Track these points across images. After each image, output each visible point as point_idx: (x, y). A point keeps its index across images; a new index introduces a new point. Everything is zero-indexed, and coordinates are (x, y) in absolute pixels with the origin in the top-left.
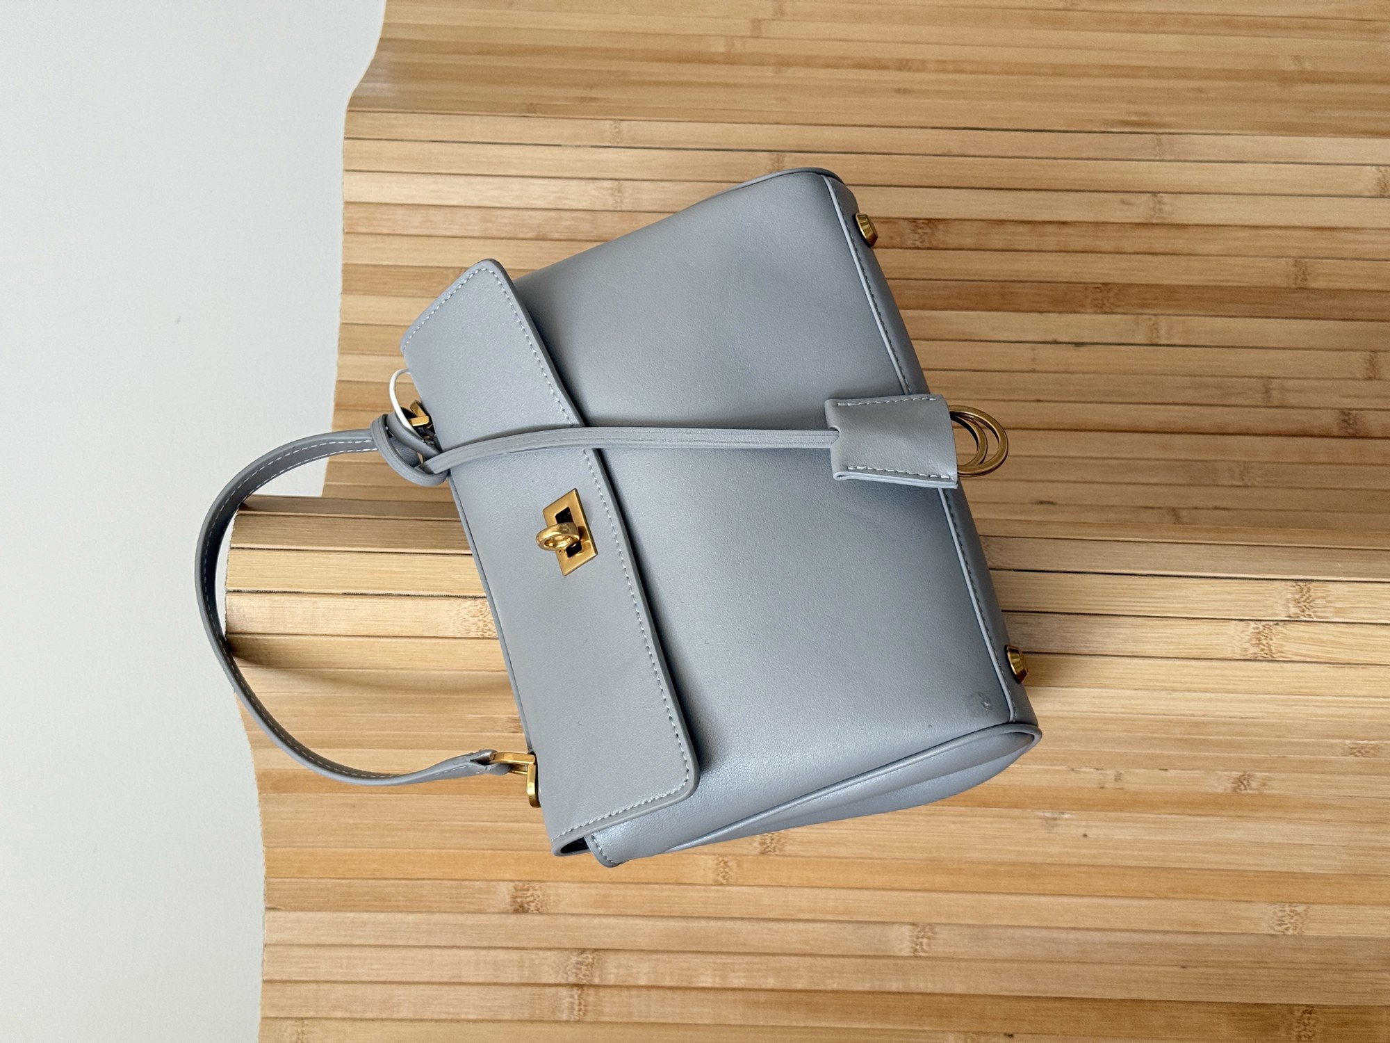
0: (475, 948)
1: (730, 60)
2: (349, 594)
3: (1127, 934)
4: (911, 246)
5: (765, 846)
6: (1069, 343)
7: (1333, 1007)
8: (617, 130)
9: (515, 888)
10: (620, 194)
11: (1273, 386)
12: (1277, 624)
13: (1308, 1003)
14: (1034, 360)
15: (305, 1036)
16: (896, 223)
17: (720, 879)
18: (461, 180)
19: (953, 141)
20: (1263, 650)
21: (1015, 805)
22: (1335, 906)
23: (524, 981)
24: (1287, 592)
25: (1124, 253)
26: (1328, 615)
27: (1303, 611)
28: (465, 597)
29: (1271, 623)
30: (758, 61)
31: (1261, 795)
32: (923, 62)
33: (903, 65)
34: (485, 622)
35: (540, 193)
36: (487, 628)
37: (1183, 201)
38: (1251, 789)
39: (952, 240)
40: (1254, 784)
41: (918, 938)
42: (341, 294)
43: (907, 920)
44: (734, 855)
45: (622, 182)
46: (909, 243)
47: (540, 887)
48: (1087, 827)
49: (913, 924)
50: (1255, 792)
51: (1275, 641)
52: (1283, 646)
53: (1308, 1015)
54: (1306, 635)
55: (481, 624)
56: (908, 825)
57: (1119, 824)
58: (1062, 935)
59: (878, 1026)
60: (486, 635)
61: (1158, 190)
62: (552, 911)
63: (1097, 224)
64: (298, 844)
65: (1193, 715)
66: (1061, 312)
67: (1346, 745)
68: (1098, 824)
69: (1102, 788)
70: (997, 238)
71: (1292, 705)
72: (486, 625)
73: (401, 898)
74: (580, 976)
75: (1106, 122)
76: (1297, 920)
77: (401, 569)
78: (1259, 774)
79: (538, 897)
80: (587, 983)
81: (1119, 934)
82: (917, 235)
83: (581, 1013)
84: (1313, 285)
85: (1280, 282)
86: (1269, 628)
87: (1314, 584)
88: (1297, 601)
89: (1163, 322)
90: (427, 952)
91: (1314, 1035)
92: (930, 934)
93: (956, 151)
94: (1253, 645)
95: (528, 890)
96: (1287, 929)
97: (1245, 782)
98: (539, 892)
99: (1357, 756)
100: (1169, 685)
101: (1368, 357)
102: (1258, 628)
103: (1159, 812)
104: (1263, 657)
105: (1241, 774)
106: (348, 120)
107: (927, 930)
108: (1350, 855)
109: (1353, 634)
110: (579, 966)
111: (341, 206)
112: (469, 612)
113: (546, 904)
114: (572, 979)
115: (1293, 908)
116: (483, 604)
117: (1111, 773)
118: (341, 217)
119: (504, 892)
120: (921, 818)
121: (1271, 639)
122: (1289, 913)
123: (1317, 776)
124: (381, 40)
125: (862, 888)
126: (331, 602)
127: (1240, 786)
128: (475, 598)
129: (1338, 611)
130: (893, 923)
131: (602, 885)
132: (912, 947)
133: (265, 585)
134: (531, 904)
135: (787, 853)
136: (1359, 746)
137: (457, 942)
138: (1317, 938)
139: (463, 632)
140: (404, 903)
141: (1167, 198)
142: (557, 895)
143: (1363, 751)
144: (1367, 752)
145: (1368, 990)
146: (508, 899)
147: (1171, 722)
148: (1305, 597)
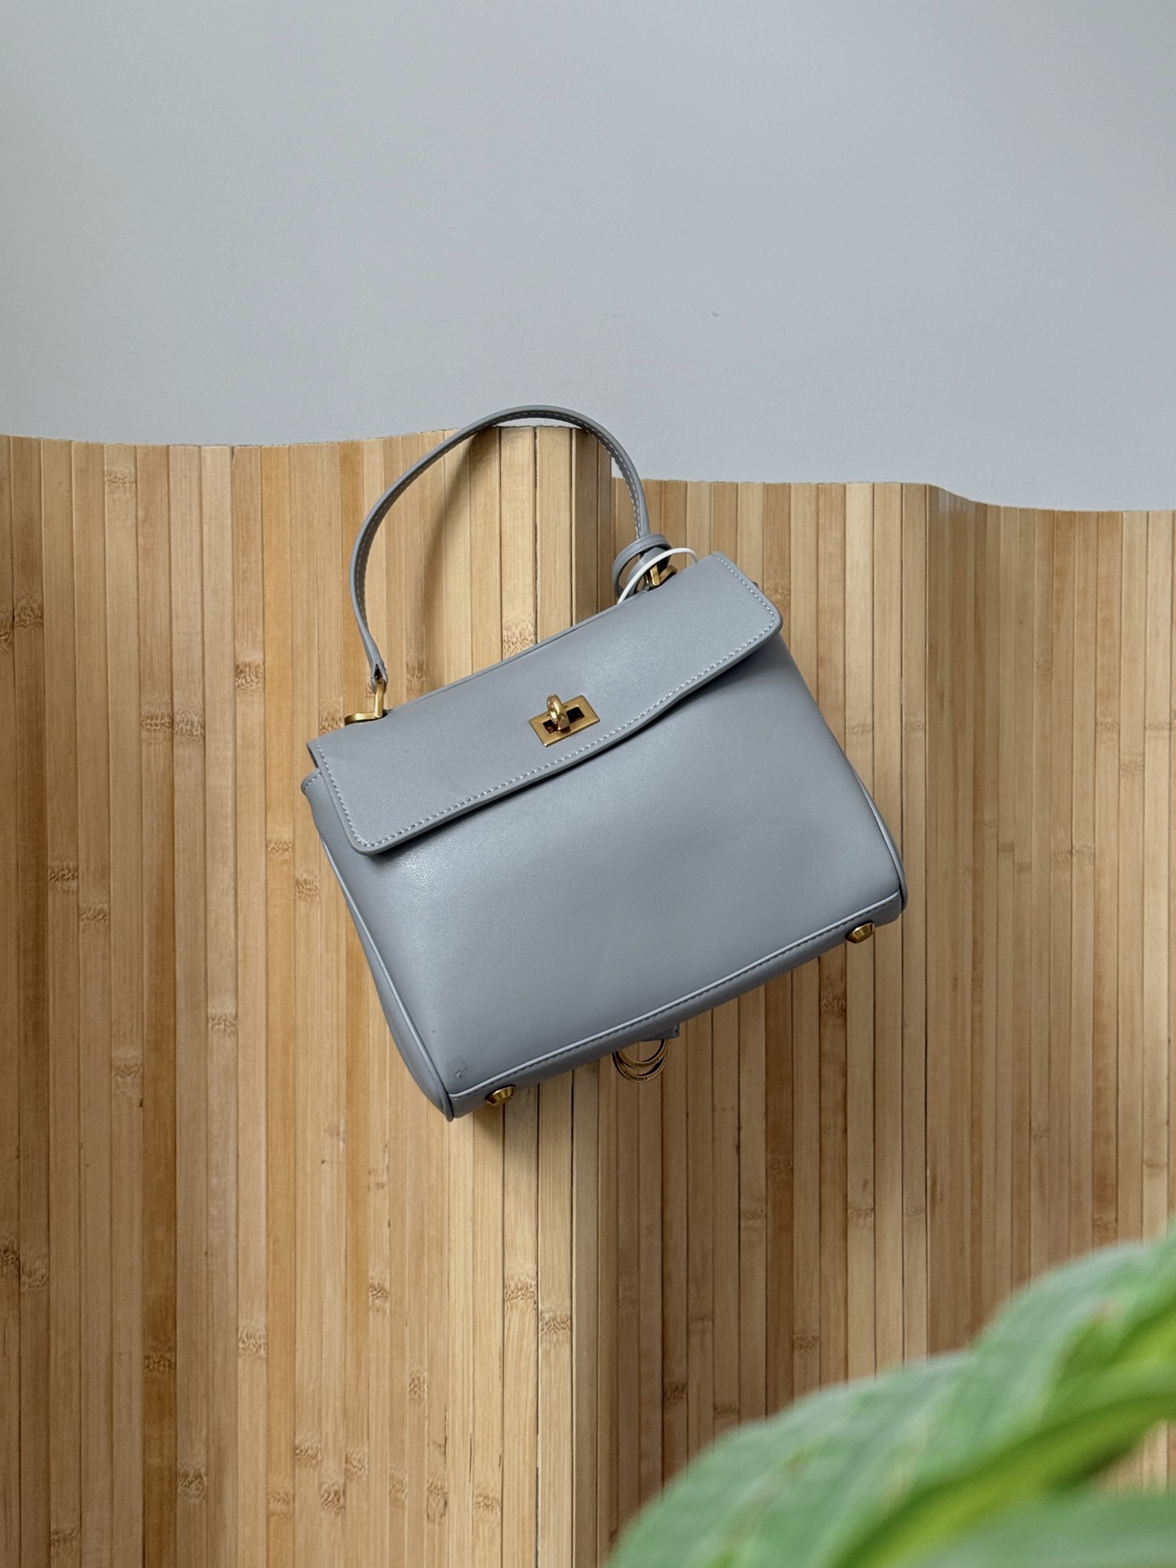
0: (203, 631)
1: (977, 826)
2: (536, 528)
3: (234, 1202)
4: (822, 995)
5: (304, 884)
6: (739, 1141)
7: (175, 1387)
8: (917, 727)
9: (258, 666)
10: (860, 732)
11: (706, 1323)
12: (535, 1303)
13: (178, 1364)
14: (724, 1109)
15: (121, 485)
16: (842, 980)
17: (272, 845)
18: (868, 589)
19: (915, 1030)
20: (513, 1292)
21: (350, 1099)
22: (265, 1383)
23: (175, 676)
24: (563, 1312)
25: (820, 1186)
26: (544, 1345)
27: (546, 1324)
28: (536, 626)
29: (535, 1298)
30: (977, 851)
31: (368, 1309)
32: (981, 1002)
33: (977, 982)
34: (516, 643)
35: (858, 656)
36: (511, 644)
37: (867, 1235)
38: (373, 1299)
39: (827, 1032)
40: (378, 1302)
41: (224, 1020)
42: (764, 483)
43: (240, 1010)
44: (294, 857)
45: (871, 733)
46: (824, 993)
47: (259, 688)
48: (332, 1162)
49: (236, 1016)
50: (370, 1304)
51: (521, 1302)
52: (517, 1308)
53: (167, 1365)
54: (526, 1327)
55: (514, 640)
56: (328, 1008)
57: (335, 1190)
58: (232, 1147)
59: (146, 988)
60: (505, 644)
61: (877, 1213)
62: (238, 699)
63: (846, 1159)
64: (292, 475)
65: (449, 1240)
66: (767, 1132)
67: (422, 1374)
68: (335, 1172)
69: (369, 1173)
70: (831, 1072)
71: (463, 1323)
72: (513, 644)
73: (245, 566)
74: (181, 725)
75: (934, 1165)
76: (252, 1351)
77: (558, 571)
78: (388, 1305)
79: (251, 686)
80: (174, 732)
81: (234, 1195)
82: (831, 1001)
83: (149, 727)
84: (796, 1353)
85: (798, 1325)
86: (531, 1297)
87: (569, 1332)
88: (554, 1319)
89: (759, 1223)
90: (199, 588)
91: (150, 1371)
92: (229, 1031)
93: (906, 1031)
94: (516, 1285)
95: (257, 677)
96: (244, 1342)
97: (380, 1294)
98: (254, 687)
99: (410, 1385)
100: (479, 1217)
101: (733, 1407)
102: (531, 1287)
103: (348, 1223)
104: (507, 1293)
105: (388, 1290)
106: (917, 486)
107: (232, 1028)
108: (313, 1391)
109: (528, 1365)
110: (190, 724)
111: (842, 482)
112: (524, 629)
113: (244, 693)
114: (177, 718)
115: (263, 1346)
116: (531, 641)
117: (384, 1179)
118: (833, 481)
119: (254, 657)
120: (335, 1020)
121: (522, 1299)
122: (259, 1343)
123: (388, 1356)
124: (985, 505)
125: (267, 970)
126: (529, 514)
127: (376, 1290)
128: (536, 634)
129: (547, 1353)
130: (237, 998)
131: (263, 742)
132: (216, 1016)
133: (541, 459)
134: (244, 680)
135: (297, 903)
136: (422, 1385)
137: (208, 616)
138: (236, 1368)
139: (507, 625)
140: (241, 569)
141: (870, 1220)
142: (253, 703)
143: (416, 1389)
144: (415, 1393)
145: (191, 1417)
146: (248, 660)
147: (441, 1224)
148: (558, 1325)
